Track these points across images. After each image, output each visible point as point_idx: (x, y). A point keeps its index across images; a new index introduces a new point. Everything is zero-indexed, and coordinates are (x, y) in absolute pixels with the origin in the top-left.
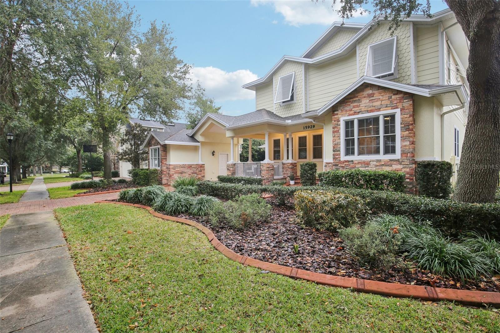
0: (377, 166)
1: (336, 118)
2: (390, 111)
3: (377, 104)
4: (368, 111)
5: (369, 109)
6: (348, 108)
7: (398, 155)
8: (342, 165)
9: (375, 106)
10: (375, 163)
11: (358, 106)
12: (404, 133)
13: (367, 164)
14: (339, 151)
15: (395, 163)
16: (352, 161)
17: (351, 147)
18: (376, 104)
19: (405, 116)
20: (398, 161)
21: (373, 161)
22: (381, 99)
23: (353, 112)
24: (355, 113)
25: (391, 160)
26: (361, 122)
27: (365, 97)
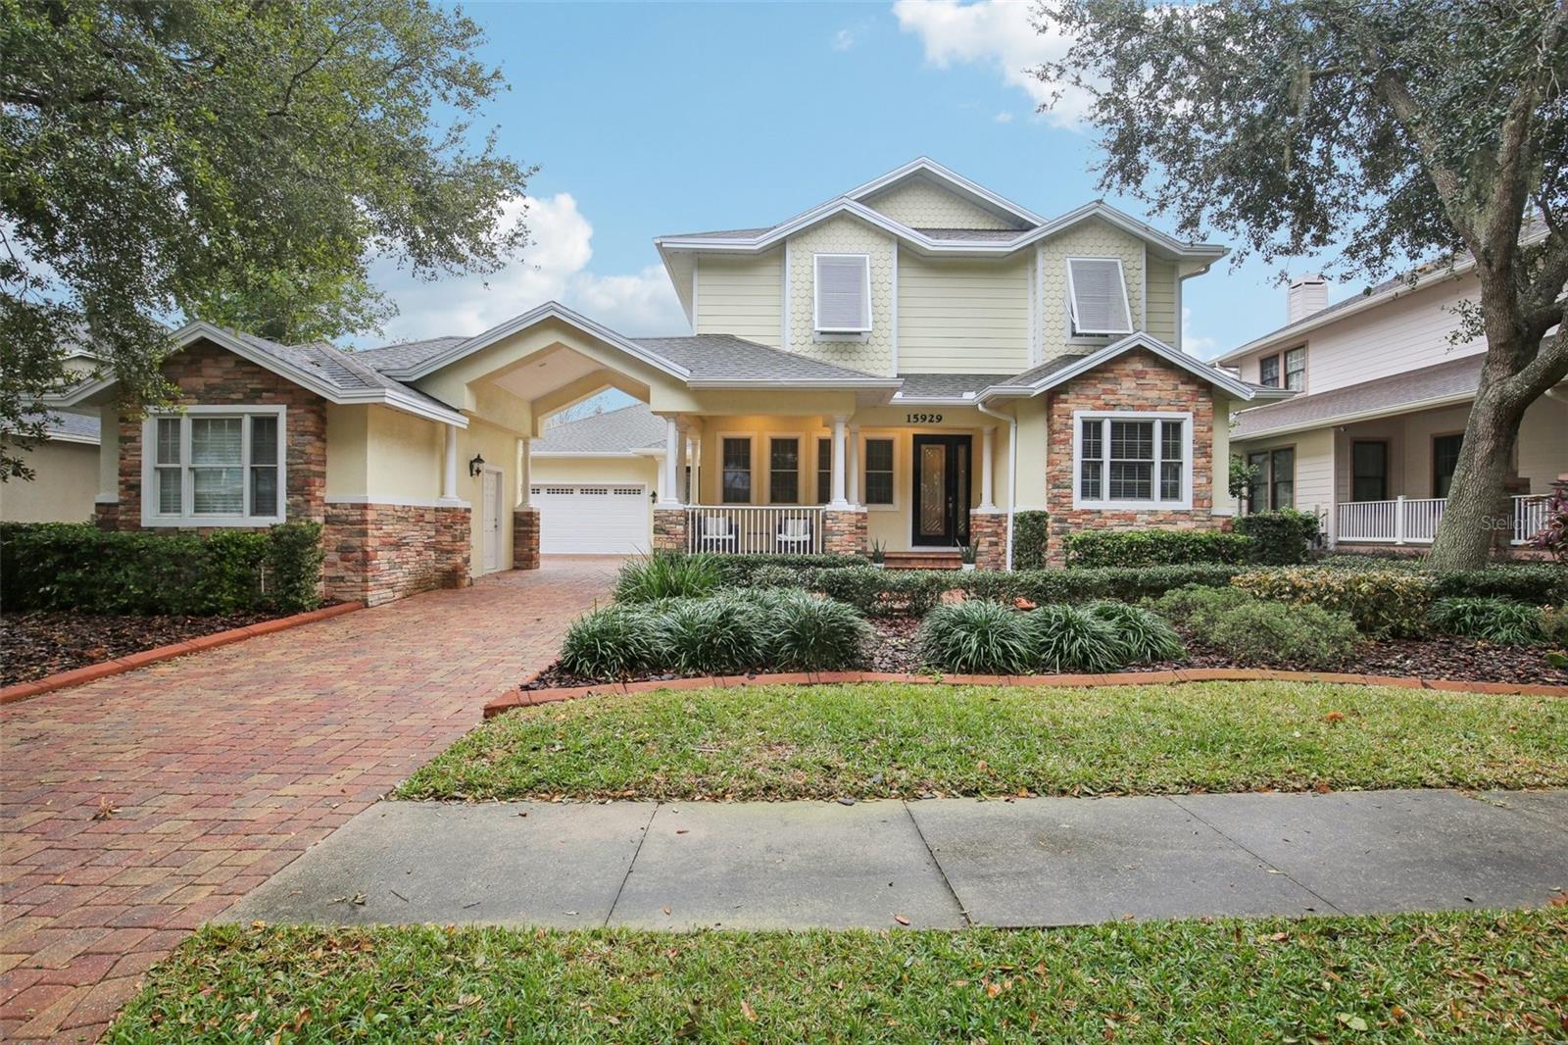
0: (1150, 523)
1: (1063, 409)
2: (1173, 415)
3: (1153, 394)
4: (1133, 407)
5: (1137, 403)
6: (1091, 392)
7: (1186, 502)
8: (1077, 521)
9: (1147, 399)
10: (1145, 517)
11: (1114, 392)
12: (1198, 461)
13: (1129, 518)
14: (1069, 487)
15: (1182, 517)
16: (1099, 512)
17: (1090, 480)
18: (1149, 394)
19: (1202, 428)
20: (1187, 513)
21: (1143, 513)
22: (1160, 386)
23: (1102, 402)
24: (1107, 406)
25: (1176, 512)
26: (1116, 426)
27: (1128, 376)
